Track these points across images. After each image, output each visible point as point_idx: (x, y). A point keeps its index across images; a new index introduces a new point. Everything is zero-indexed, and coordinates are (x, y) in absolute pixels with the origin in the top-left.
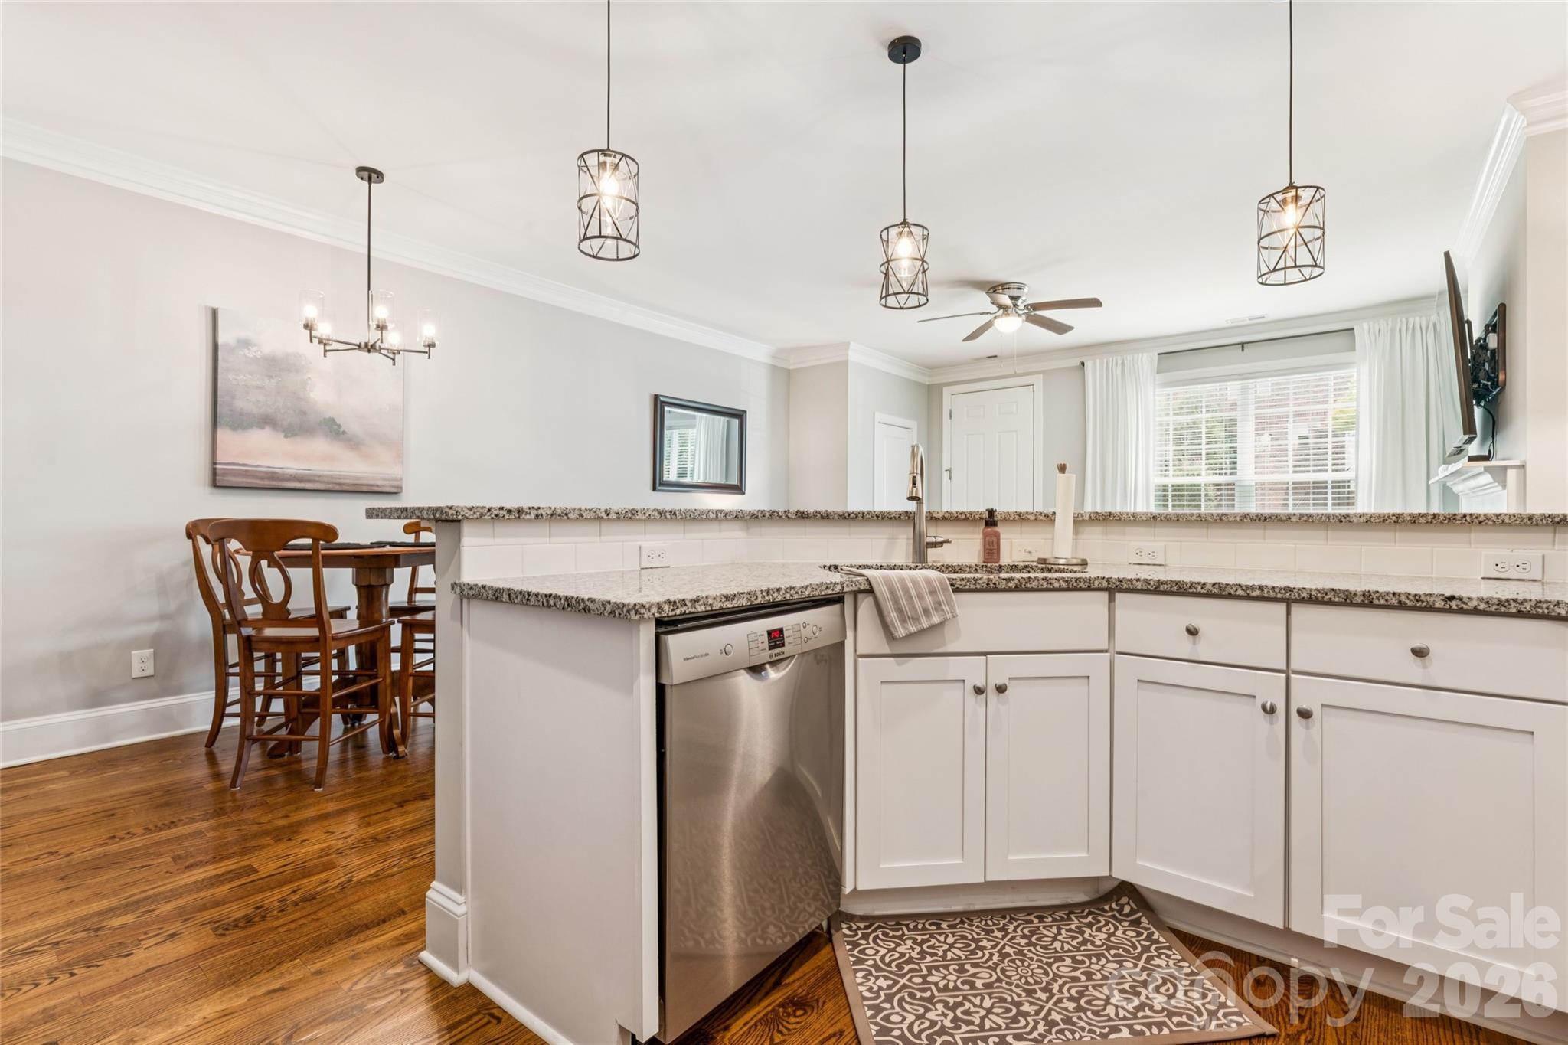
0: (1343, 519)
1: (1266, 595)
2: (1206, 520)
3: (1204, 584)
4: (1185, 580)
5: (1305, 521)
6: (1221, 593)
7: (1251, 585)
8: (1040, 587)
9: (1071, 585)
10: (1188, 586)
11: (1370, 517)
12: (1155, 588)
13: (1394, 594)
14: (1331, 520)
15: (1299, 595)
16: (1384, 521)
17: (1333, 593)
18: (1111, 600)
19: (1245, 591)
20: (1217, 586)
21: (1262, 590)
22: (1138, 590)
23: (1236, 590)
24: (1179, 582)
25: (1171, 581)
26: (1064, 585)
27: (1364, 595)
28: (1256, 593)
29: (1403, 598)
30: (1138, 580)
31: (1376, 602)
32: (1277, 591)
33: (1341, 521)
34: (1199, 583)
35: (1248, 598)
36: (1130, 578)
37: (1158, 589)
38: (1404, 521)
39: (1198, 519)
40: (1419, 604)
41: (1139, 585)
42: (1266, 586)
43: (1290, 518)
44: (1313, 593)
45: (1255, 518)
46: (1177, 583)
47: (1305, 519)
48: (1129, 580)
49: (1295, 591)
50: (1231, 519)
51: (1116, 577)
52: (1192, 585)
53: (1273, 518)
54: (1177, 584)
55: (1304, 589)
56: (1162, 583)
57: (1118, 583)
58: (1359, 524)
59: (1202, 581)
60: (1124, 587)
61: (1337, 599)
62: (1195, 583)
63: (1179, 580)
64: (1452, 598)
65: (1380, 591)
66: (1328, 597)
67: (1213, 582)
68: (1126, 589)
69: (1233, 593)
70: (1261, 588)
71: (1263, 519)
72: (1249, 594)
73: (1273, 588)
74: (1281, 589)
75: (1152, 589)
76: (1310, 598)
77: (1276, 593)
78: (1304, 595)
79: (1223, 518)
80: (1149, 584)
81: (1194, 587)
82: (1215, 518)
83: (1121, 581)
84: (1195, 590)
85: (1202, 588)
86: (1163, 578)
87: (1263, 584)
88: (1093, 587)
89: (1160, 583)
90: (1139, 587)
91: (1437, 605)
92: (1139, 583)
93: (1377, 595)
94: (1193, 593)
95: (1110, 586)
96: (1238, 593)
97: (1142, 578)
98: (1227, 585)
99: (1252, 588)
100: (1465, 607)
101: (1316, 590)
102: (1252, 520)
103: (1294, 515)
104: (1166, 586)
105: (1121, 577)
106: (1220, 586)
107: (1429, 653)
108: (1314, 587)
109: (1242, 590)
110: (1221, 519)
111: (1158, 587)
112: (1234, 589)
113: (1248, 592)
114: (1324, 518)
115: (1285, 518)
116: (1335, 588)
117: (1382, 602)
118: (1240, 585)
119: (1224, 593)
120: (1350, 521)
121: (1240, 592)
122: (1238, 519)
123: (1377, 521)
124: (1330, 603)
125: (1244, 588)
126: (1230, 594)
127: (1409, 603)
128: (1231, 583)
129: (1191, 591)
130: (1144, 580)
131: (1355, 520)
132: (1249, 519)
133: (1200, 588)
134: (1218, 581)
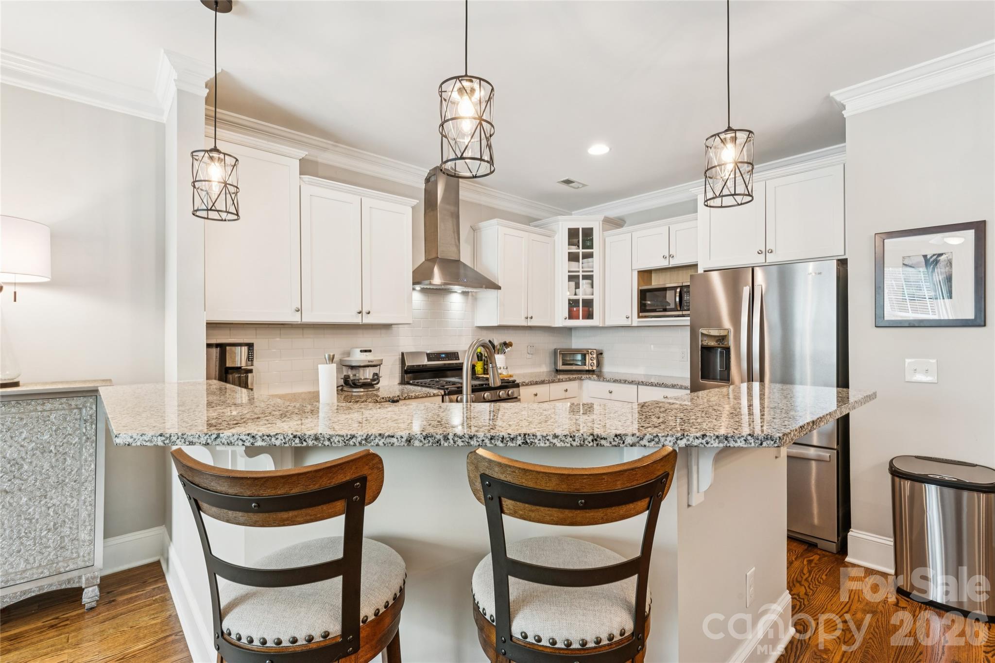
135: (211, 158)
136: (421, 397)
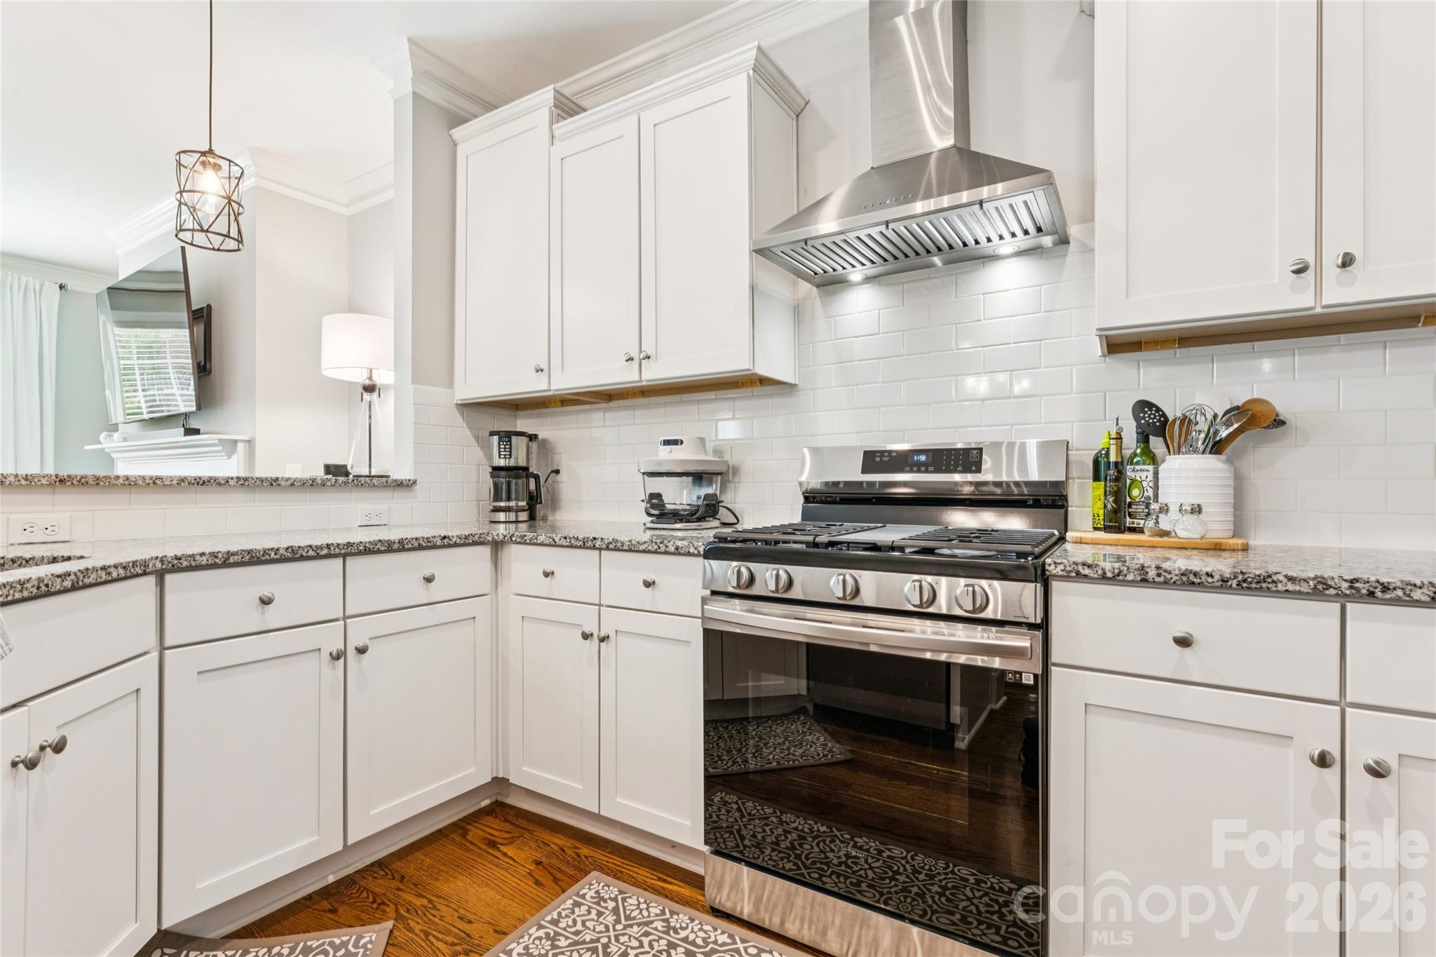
0: (273, 483)
1: (332, 552)
2: (136, 484)
3: (278, 550)
4: (258, 548)
5: (242, 485)
6: (294, 555)
7: (320, 544)
8: (98, 580)
9: (128, 572)
10: (262, 553)
11: (294, 481)
12: (224, 561)
13: (416, 539)
14: (264, 484)
15: (358, 549)
16: (304, 484)
17: (380, 543)
18: (161, 584)
19: (316, 551)
20: (290, 550)
21: (330, 548)
22: (204, 566)
23: (308, 551)
24: (252, 550)
25: (243, 551)
26: (122, 572)
27: (399, 542)
28: (325, 552)
29: (421, 541)
30: (202, 554)
31: (406, 547)
32: (341, 547)
33: (272, 485)
34: (272, 549)
35: (318, 557)
36: (191, 553)
37: (227, 562)
38: (317, 484)
39: (126, 483)
40: (429, 544)
41: (204, 560)
42: (332, 544)
43: (228, 482)
44: (367, 545)
45: (193, 481)
46: (249, 552)
47: (242, 482)
48: (190, 556)
49: (355, 545)
50: (166, 483)
51: (173, 555)
52: (265, 552)
53: (212, 481)
54: (249, 554)
55: (361, 542)
56: (233, 554)
57: (175, 562)
58: (286, 487)
59: (276, 547)
60: (184, 565)
61: (383, 548)
62: (269, 550)
63: (251, 548)
64: (445, 537)
65: (408, 537)
66: (377, 547)
67: (286, 546)
68: (187, 567)
69: (304, 554)
70: (328, 546)
71: (201, 482)
72: (318, 554)
73: (338, 545)
74: (344, 545)
75: (220, 562)
76: (366, 550)
77: (341, 550)
78: (361, 548)
79: (158, 482)
80: (217, 557)
81: (267, 554)
82: (147, 481)
83: (180, 559)
84: (268, 557)
85: (275, 554)
86: (234, 549)
87: (330, 543)
88: (148, 570)
89: (230, 554)
90: (204, 562)
91: (438, 544)
92: (204, 558)
93: (407, 541)
94: (266, 560)
95: (164, 567)
96: (309, 554)
97: (207, 552)
98: (299, 547)
99: (321, 548)
100: (451, 543)
101: (369, 542)
102: (190, 483)
103: (232, 478)
104: (236, 557)
105: (179, 554)
106: (293, 550)
107: (434, 579)
108: (367, 540)
109: (313, 550)
110: (154, 483)
111: (228, 559)
112: (306, 550)
113: (318, 551)
114: (258, 482)
115: (223, 482)
116: (381, 539)
117: (410, 546)
118: (310, 546)
119: (296, 556)
120: (279, 485)
121: (311, 553)
122: (175, 482)
123: (299, 484)
124: (379, 552)
125: (314, 548)
126: (302, 556)
127: (424, 545)
128: (302, 545)
129: (264, 558)
130: (210, 554)
131: (283, 483)
132: (186, 482)
133: (273, 553)
134: (291, 545)
135: (203, 163)
136: (644, 551)
